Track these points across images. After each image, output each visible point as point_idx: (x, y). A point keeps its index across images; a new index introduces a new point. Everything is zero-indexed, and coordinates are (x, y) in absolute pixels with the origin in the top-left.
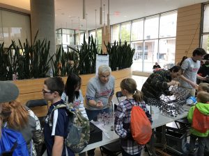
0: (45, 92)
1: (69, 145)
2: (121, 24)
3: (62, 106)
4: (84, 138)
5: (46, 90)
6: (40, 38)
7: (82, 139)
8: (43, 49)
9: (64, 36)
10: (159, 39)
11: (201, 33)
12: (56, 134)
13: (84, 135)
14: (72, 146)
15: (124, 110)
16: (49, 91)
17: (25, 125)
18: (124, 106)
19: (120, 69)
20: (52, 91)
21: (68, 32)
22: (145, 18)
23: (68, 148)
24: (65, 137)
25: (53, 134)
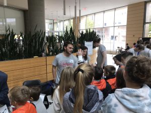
2: (87, 16)
11: (145, 23)
22: (104, 12)
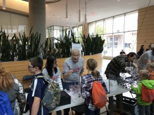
0: (29, 67)
1: (45, 104)
2: (96, 22)
3: (41, 76)
4: (56, 100)
5: (30, 65)
6: (34, 32)
7: (54, 101)
8: (36, 40)
9: (55, 31)
10: (124, 32)
12: (35, 96)
13: (56, 98)
14: (46, 105)
15: (86, 82)
16: (32, 66)
17: (10, 88)
18: (86, 79)
19: (92, 54)
20: (34, 66)
21: (58, 28)
22: (113, 17)
23: (43, 106)
24: (42, 99)
25: (33, 95)
